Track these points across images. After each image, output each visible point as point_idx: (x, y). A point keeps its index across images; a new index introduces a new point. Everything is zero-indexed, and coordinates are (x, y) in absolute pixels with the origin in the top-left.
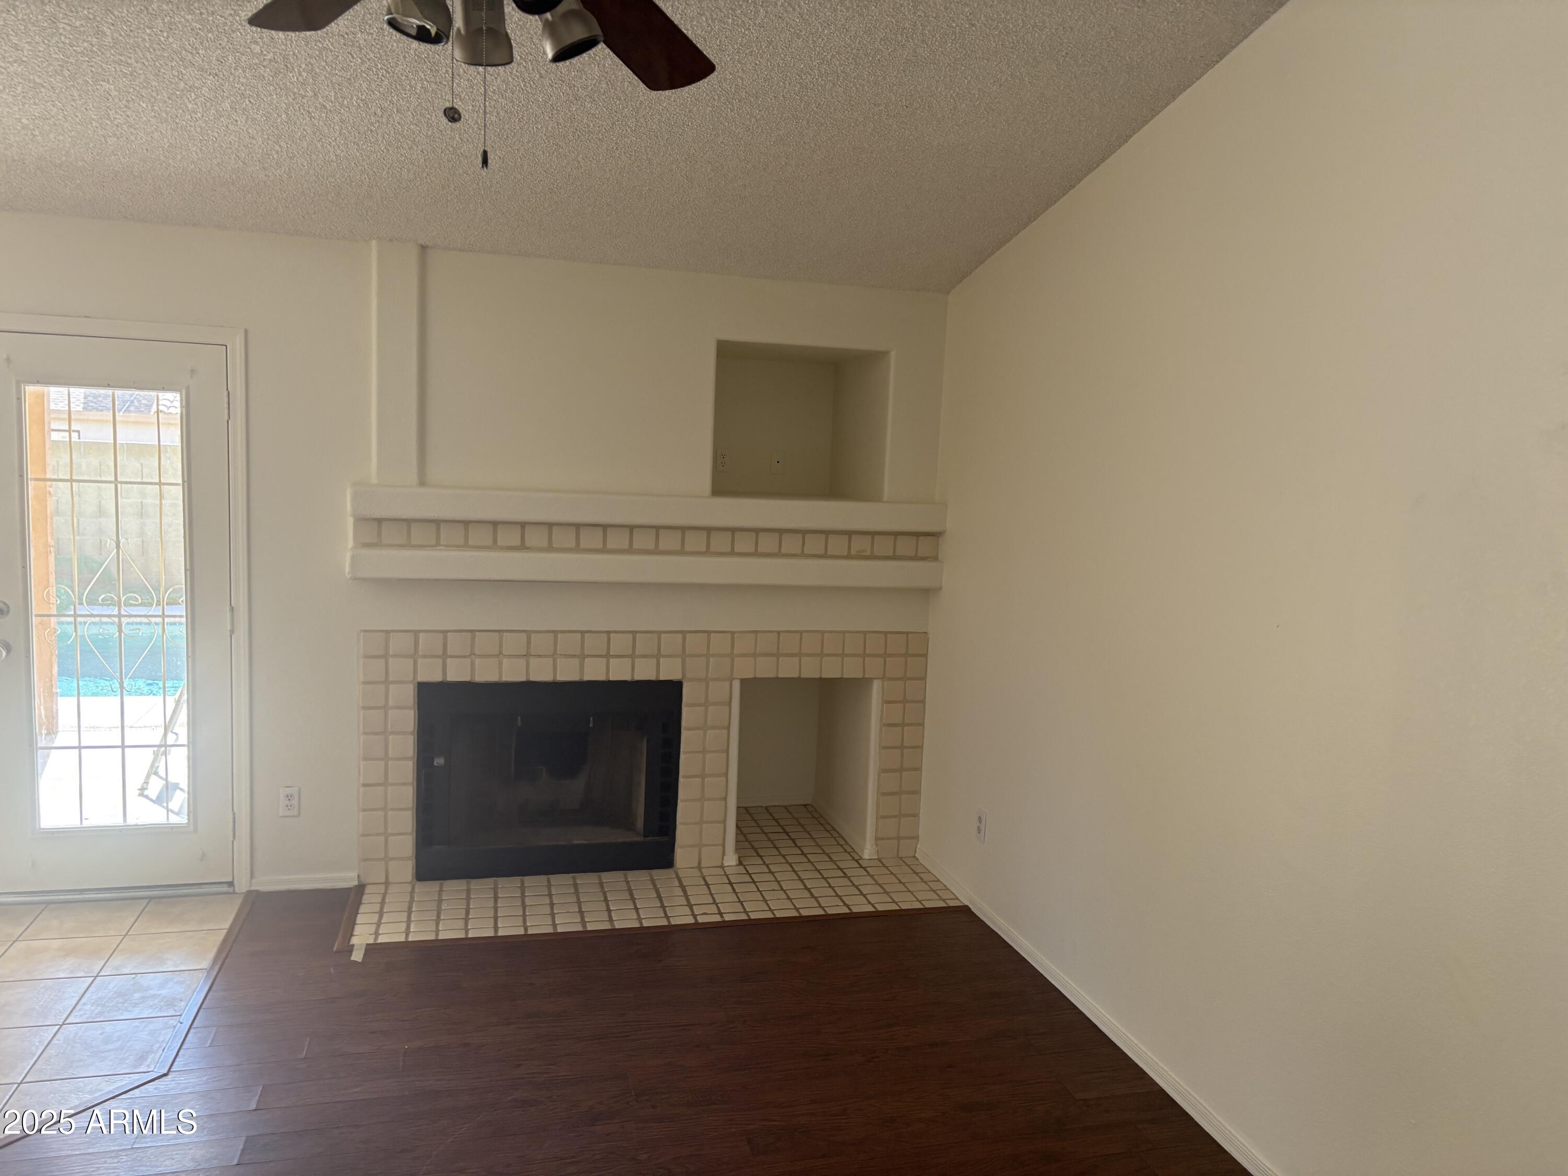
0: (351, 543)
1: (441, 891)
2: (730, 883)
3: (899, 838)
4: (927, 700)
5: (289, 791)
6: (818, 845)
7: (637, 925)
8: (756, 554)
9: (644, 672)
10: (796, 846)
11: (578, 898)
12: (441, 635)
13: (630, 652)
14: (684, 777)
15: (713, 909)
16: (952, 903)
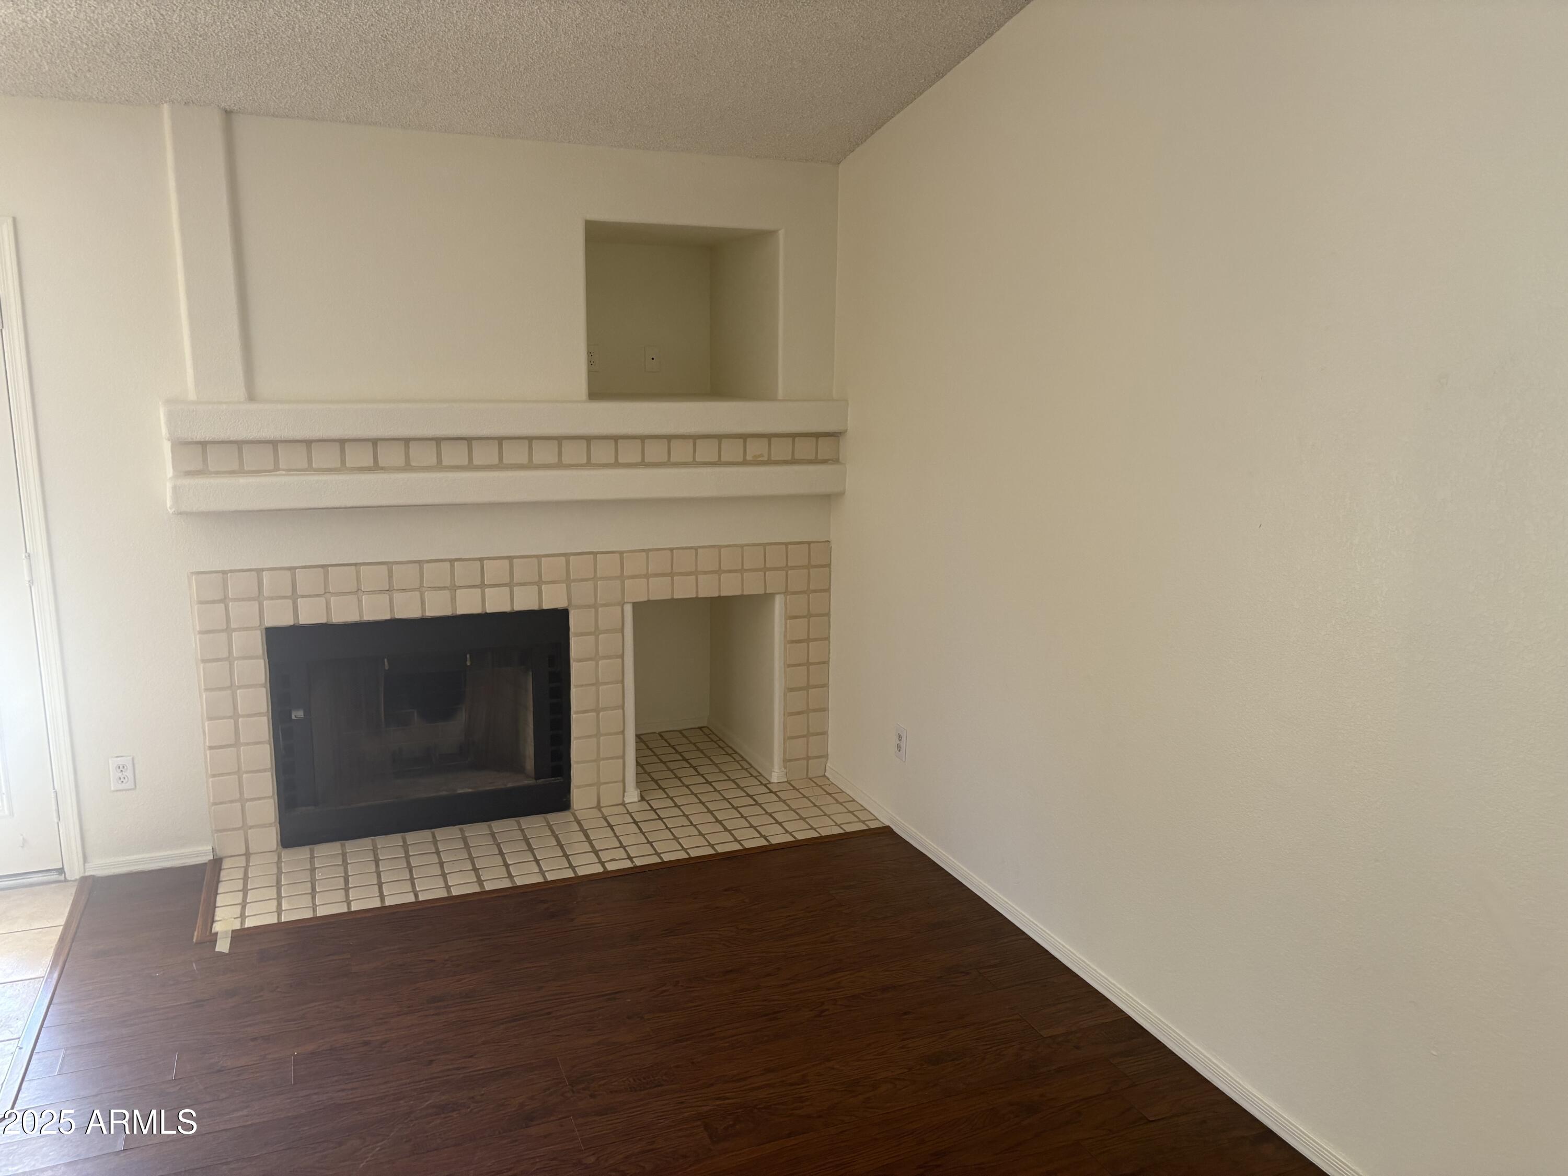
0: (170, 472)
1: (312, 858)
2: (636, 822)
3: (808, 758)
4: (832, 613)
5: (120, 761)
6: (721, 771)
7: (540, 879)
8: (643, 464)
9: (525, 601)
10: (699, 774)
11: (470, 854)
12: (288, 573)
13: (507, 580)
14: (577, 713)
15: (621, 854)
16: (873, 825)
